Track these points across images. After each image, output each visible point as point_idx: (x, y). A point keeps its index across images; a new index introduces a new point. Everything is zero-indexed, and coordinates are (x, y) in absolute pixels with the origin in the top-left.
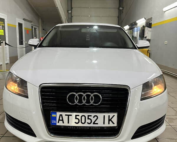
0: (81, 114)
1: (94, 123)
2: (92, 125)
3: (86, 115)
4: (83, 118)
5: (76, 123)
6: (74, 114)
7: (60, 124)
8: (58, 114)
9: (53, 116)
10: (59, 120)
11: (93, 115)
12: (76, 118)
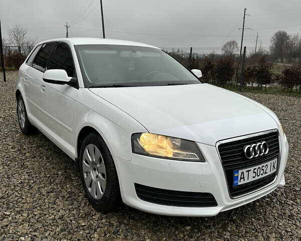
0: (257, 167)
1: (265, 173)
2: (264, 175)
3: (260, 166)
4: (259, 169)
5: (254, 177)
6: (252, 169)
7: (242, 182)
8: (240, 172)
9: (235, 175)
10: (241, 178)
11: (265, 164)
12: (254, 172)
